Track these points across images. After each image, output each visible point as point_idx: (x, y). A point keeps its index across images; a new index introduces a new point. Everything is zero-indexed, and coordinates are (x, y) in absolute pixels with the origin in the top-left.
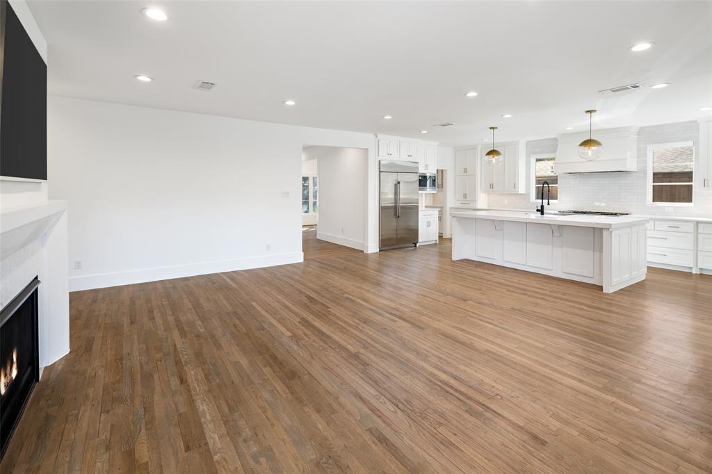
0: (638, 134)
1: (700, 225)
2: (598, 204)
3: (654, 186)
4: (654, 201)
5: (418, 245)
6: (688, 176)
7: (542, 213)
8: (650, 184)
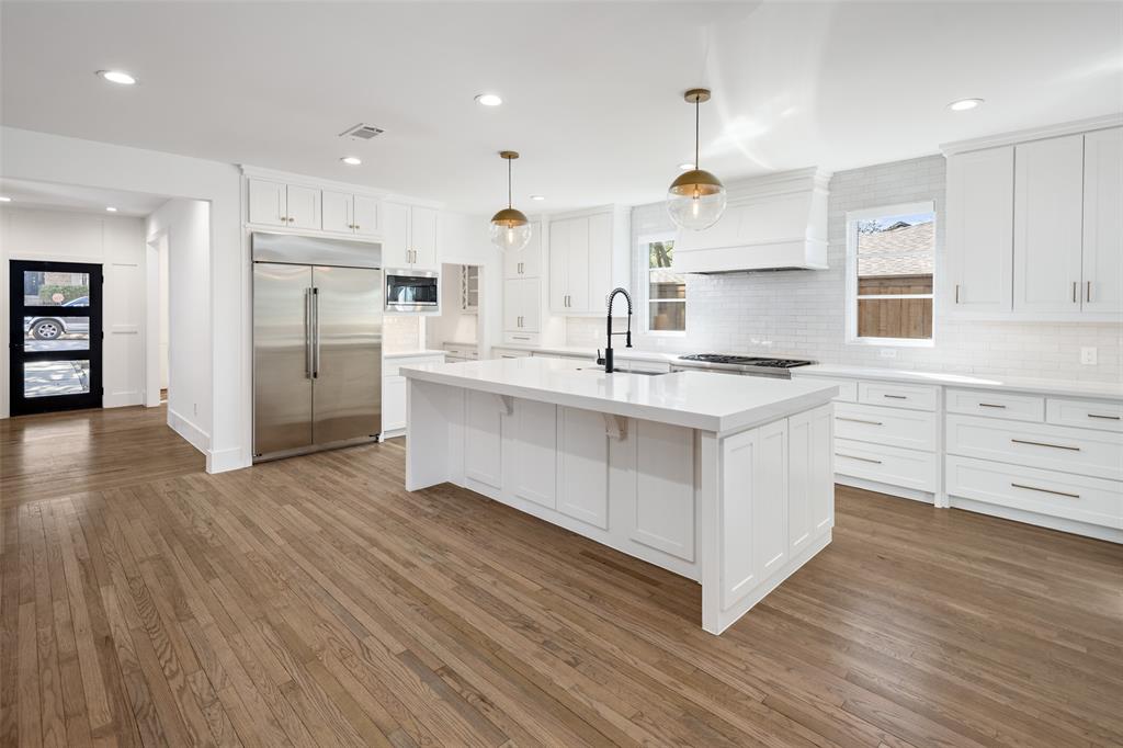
0: (830, 189)
1: (948, 391)
2: (755, 342)
3: (860, 303)
4: (859, 335)
5: (381, 439)
6: (925, 281)
7: (610, 369)
8: (852, 297)
